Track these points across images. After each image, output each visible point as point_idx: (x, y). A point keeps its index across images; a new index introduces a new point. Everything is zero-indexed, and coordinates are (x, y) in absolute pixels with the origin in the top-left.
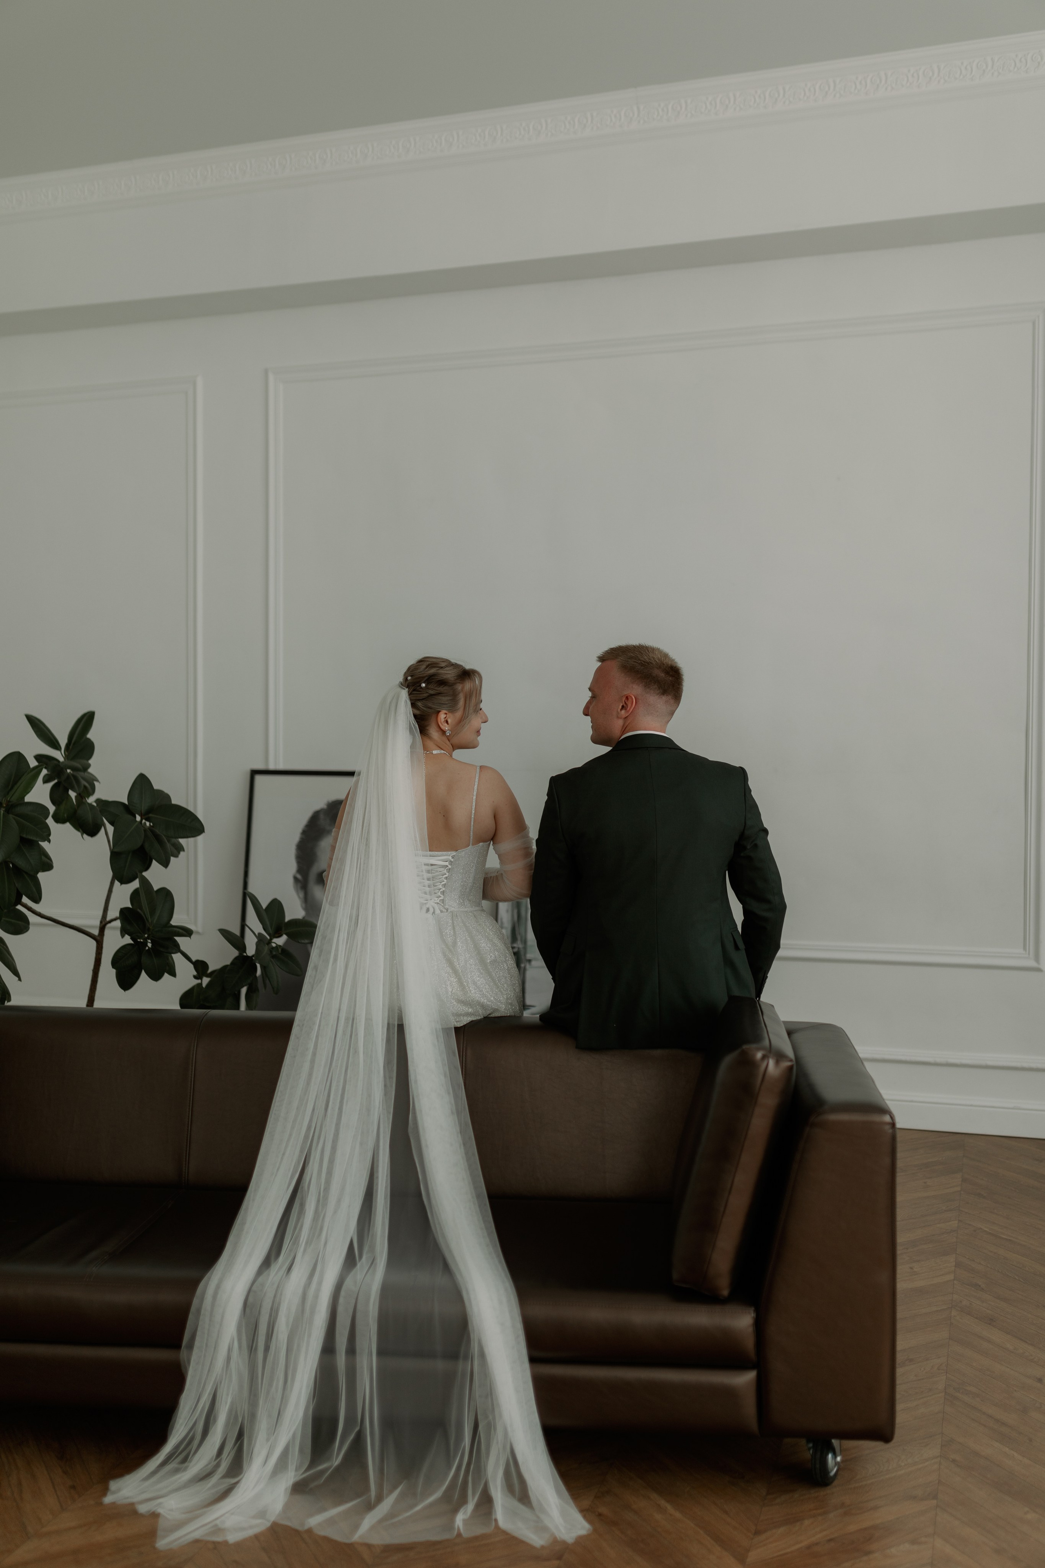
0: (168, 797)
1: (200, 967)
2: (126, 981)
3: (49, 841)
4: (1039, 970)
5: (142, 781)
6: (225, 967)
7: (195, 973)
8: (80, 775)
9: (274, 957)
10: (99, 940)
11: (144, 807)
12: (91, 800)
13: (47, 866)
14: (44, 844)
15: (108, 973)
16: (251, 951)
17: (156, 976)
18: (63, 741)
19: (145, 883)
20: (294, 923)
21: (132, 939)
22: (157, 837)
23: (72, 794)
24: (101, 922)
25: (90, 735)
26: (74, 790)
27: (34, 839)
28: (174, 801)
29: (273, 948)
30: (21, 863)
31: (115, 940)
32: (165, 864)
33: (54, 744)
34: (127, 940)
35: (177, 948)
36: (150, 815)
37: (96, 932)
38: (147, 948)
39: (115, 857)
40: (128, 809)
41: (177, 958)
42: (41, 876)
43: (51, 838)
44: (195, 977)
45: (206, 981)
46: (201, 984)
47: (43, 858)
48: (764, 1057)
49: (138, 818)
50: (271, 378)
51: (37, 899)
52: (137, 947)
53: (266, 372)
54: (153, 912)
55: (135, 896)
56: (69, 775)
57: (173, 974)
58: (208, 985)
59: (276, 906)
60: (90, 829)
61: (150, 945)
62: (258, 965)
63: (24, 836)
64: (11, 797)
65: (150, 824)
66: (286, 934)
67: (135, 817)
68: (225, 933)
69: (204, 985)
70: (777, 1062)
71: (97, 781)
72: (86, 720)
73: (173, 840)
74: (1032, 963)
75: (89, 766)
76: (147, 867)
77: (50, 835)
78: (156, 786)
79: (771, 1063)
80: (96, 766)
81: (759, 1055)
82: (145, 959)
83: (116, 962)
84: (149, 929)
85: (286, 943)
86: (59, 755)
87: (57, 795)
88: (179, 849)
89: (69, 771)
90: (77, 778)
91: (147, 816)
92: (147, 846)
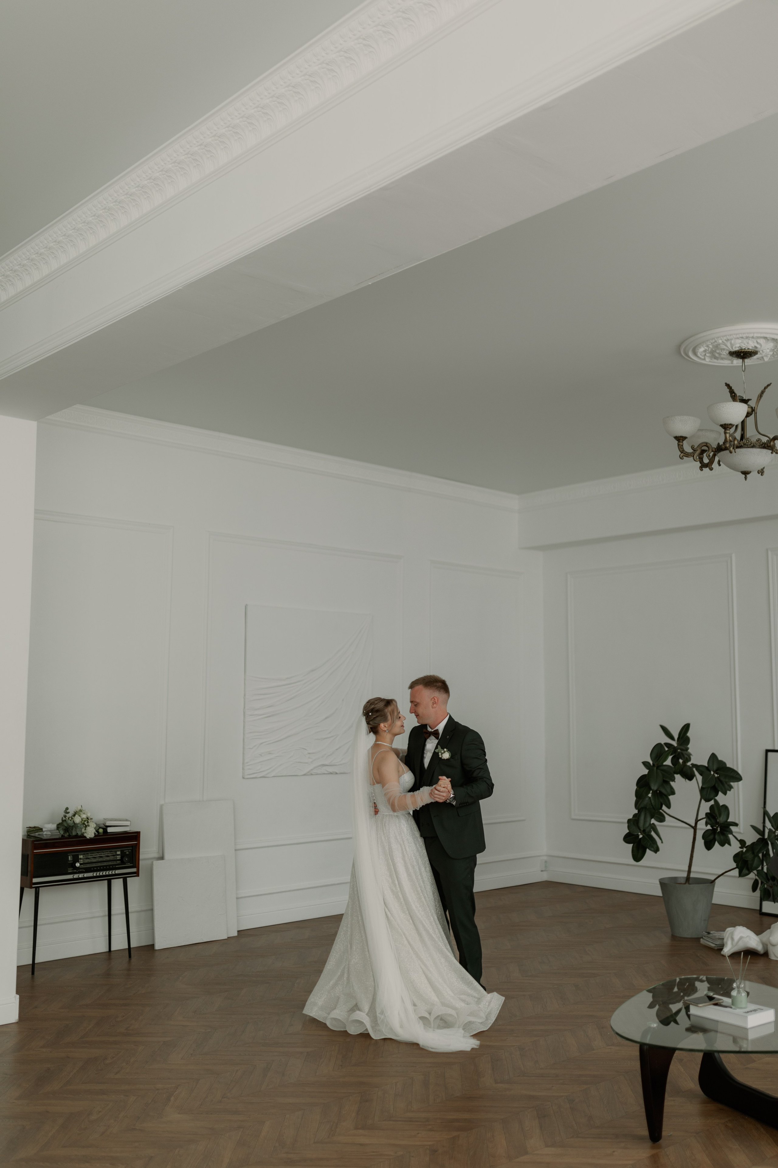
0: (725, 764)
1: (742, 842)
2: (709, 846)
5: (713, 757)
6: (753, 843)
7: (740, 846)
8: (684, 752)
9: (777, 839)
10: (695, 828)
11: (715, 768)
12: (689, 764)
13: (673, 793)
14: (672, 783)
15: (700, 842)
16: (766, 837)
17: (721, 845)
18: (676, 737)
19: (716, 802)
21: (711, 826)
22: (721, 781)
23: (681, 761)
24: (696, 820)
25: (689, 734)
26: (682, 759)
27: (669, 780)
28: (728, 766)
29: (776, 835)
30: (663, 791)
31: (703, 827)
32: (725, 794)
33: (672, 738)
34: (708, 827)
35: (731, 832)
36: (718, 772)
37: (693, 825)
38: (717, 831)
39: (702, 790)
40: (708, 769)
41: (731, 837)
42: (670, 797)
44: (740, 848)
45: (745, 849)
46: (742, 850)
47: (671, 790)
49: (712, 773)
50: (770, 553)
51: (669, 807)
52: (714, 831)
53: (767, 550)
54: (719, 815)
55: (712, 808)
56: (679, 753)
57: (730, 844)
58: (746, 851)
60: (690, 777)
61: (719, 830)
62: (769, 844)
63: (665, 779)
64: (658, 763)
65: (717, 775)
68: (754, 827)
69: (744, 851)
71: (691, 755)
72: (686, 728)
73: (728, 783)
75: (688, 749)
76: (717, 795)
77: (675, 779)
78: (720, 758)
80: (692, 748)
82: (717, 837)
83: (704, 837)
84: (718, 823)
86: (675, 743)
87: (675, 761)
88: (731, 787)
89: (679, 750)
90: (682, 754)
91: (715, 772)
92: (716, 785)
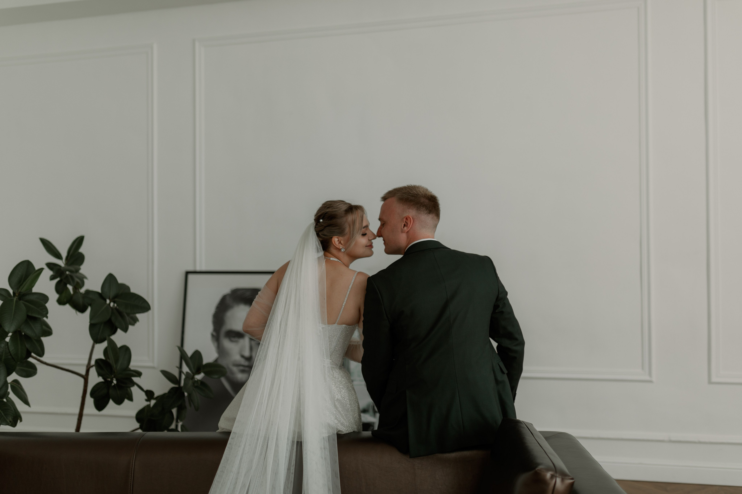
0: (128, 288)
1: (149, 394)
2: (100, 405)
3: (47, 317)
4: (651, 382)
5: (111, 279)
6: (165, 394)
7: (146, 398)
8: (74, 275)
9: (196, 387)
10: (86, 378)
11: (112, 294)
12: (82, 290)
13: (48, 332)
14: (45, 319)
15: (90, 401)
16: (182, 384)
17: (119, 402)
18: (64, 254)
19: (112, 344)
20: (208, 365)
21: (103, 378)
22: (120, 313)
23: (70, 287)
24: (87, 366)
25: (82, 250)
26: (70, 284)
27: (39, 317)
28: (133, 290)
29: (195, 381)
30: (29, 332)
31: (95, 379)
32: (125, 330)
33: (58, 256)
34: (101, 379)
35: (134, 384)
36: (116, 300)
37: (83, 373)
38: (113, 384)
39: (92, 327)
40: (101, 296)
41: (134, 390)
42: (44, 339)
43: (48, 315)
44: (147, 400)
45: (153, 402)
46: (150, 405)
47: (44, 327)
48: (552, 476)
49: (108, 301)
50: (198, 44)
51: (42, 353)
52: (106, 384)
53: (194, 40)
54: (117, 360)
55: (106, 352)
56: (67, 276)
57: (131, 399)
58: (154, 405)
59: (197, 355)
60: (81, 309)
61: (115, 382)
62: (186, 394)
63: (30, 314)
64: (21, 290)
65: (114, 305)
66: (204, 373)
67: (106, 301)
68: (165, 373)
69: (152, 406)
70: (563, 480)
71: (86, 278)
72: (79, 241)
73: (132, 315)
74: (647, 378)
75: (80, 269)
76: (114, 332)
77: (47, 313)
78: (120, 281)
79: (558, 480)
80: (84, 269)
81: (548, 475)
82: (111, 391)
83: (93, 393)
84: (114, 372)
85: (204, 378)
86: (61, 263)
87: (60, 288)
88: (135, 321)
89: (67, 273)
90: (72, 277)
91: (113, 300)
92: (113, 319)
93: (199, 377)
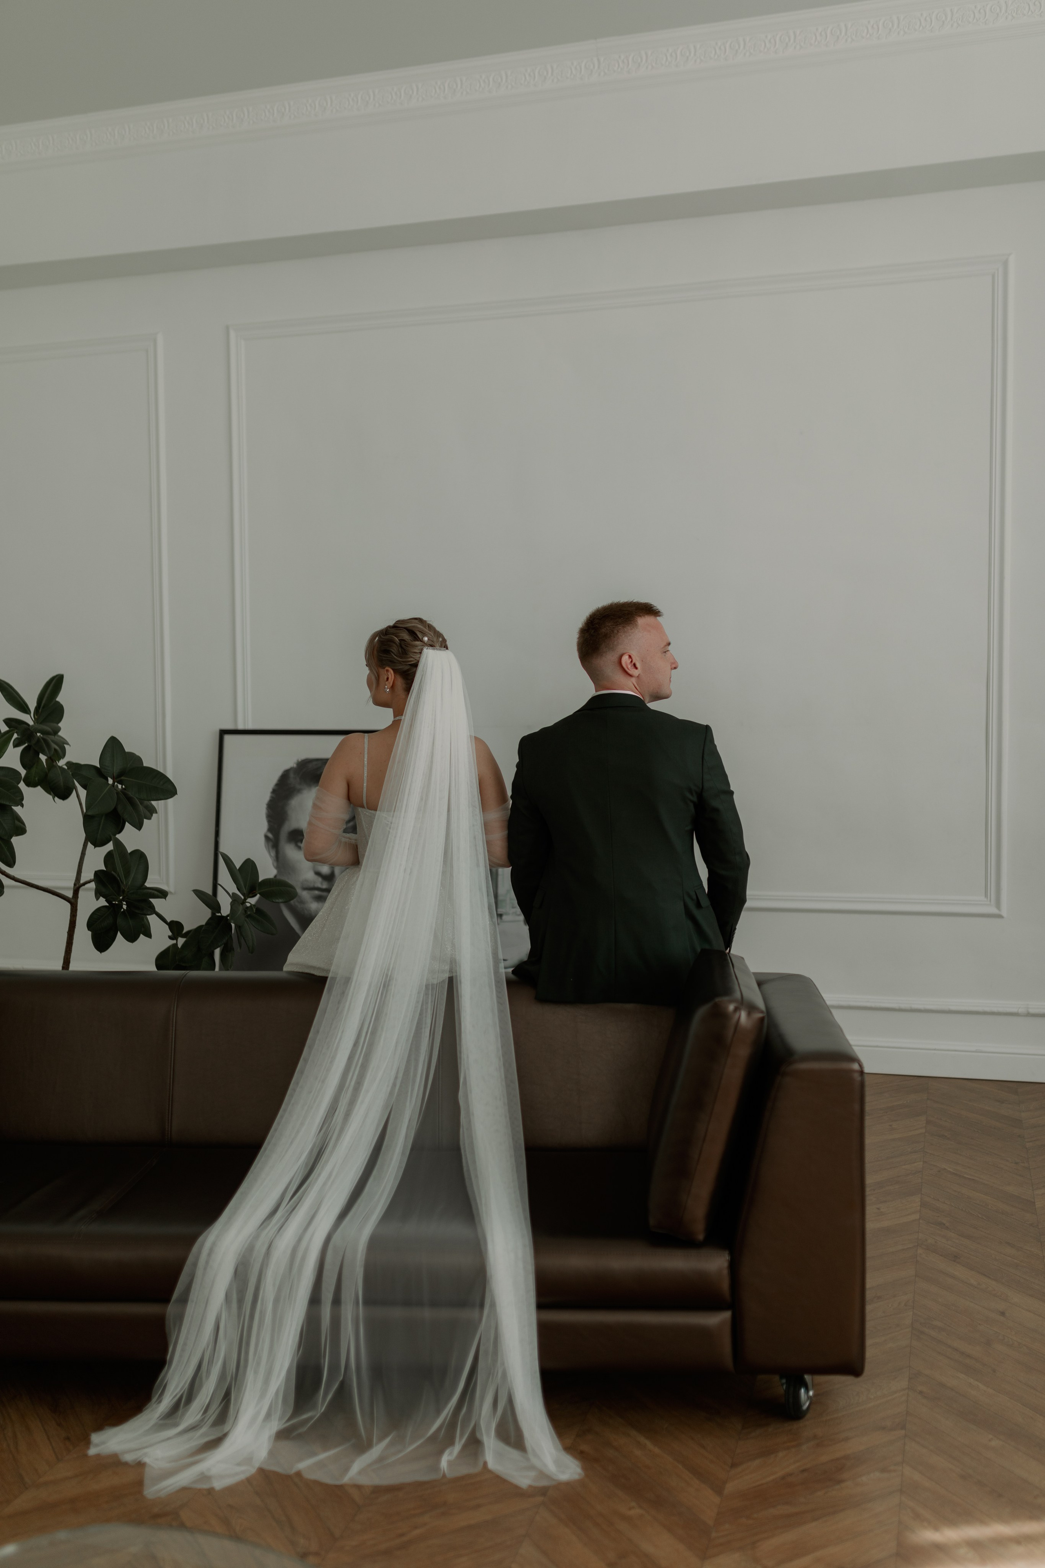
0: (139, 760)
1: (175, 928)
2: (102, 943)
3: (22, 806)
4: (1000, 916)
5: (113, 745)
6: (201, 927)
7: (170, 934)
8: (50, 738)
9: (249, 916)
10: (73, 902)
11: (116, 770)
12: (62, 763)
13: (20, 829)
14: (17, 809)
15: (83, 936)
16: (225, 910)
17: (131, 937)
18: (32, 705)
19: (119, 845)
20: (267, 882)
21: (107, 901)
22: (130, 800)
23: (43, 758)
24: (75, 885)
25: (62, 698)
26: (44, 754)
27: (7, 803)
28: (146, 763)
29: (247, 908)
31: (90, 902)
32: (139, 826)
33: (23, 708)
34: (102, 902)
35: (152, 910)
36: (122, 778)
37: (70, 894)
38: (122, 910)
39: (88, 819)
40: (100, 772)
41: (152, 919)
42: (15, 840)
43: (24, 802)
44: (170, 938)
45: (181, 941)
46: (176, 944)
47: (16, 822)
48: (736, 1009)
49: (110, 781)
50: (232, 334)
51: (11, 863)
52: (112, 909)
53: (227, 329)
54: (127, 873)
55: (109, 858)
56: (39, 739)
57: (148, 935)
58: (183, 946)
59: (249, 866)
60: (62, 792)
61: (125, 907)
62: (233, 925)
65: (122, 787)
66: (259, 894)
67: (108, 780)
68: (199, 893)
69: (180, 946)
70: (749, 1014)
71: (68, 744)
72: (55, 684)
73: (146, 802)
74: (993, 910)
75: (59, 729)
76: (120, 829)
77: (22, 799)
78: (127, 749)
79: (743, 1015)
80: (66, 729)
81: (731, 1007)
82: (120, 921)
83: (90, 925)
84: (124, 891)
85: (260, 902)
86: (28, 719)
87: (28, 759)
88: (152, 811)
89: (38, 734)
90: (45, 740)
91: (118, 779)
92: (119, 809)
93: (252, 901)
